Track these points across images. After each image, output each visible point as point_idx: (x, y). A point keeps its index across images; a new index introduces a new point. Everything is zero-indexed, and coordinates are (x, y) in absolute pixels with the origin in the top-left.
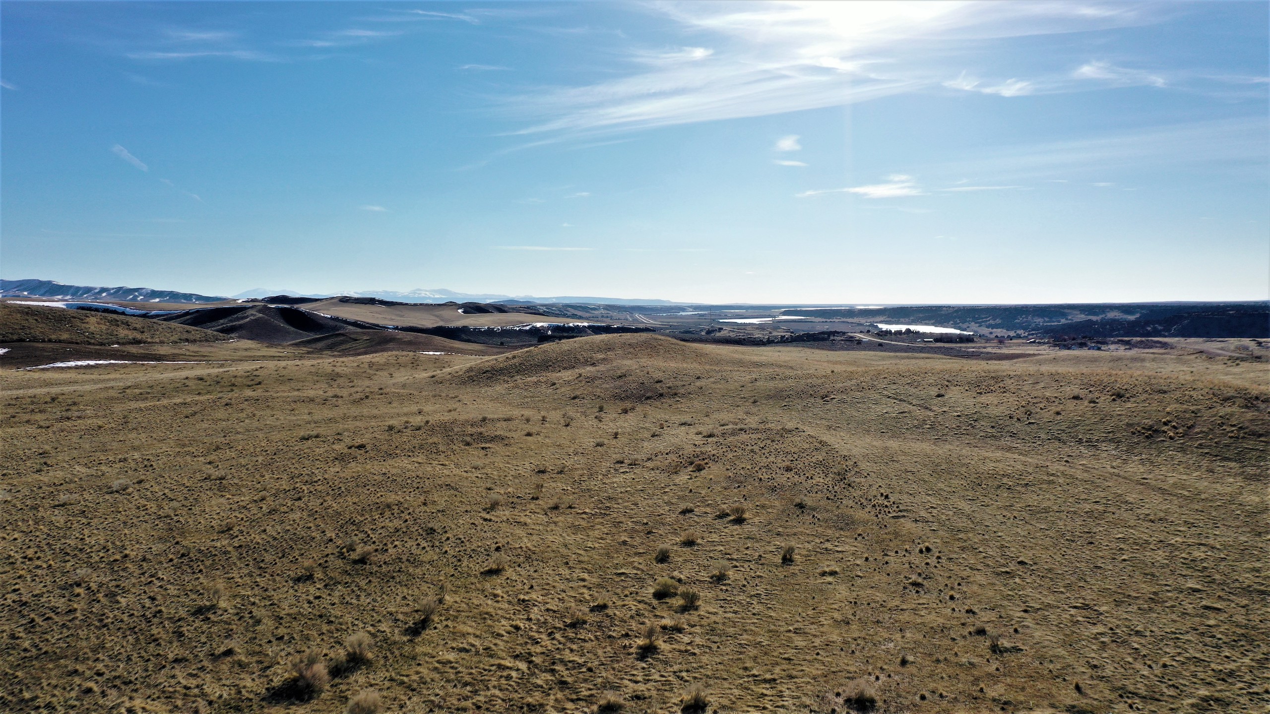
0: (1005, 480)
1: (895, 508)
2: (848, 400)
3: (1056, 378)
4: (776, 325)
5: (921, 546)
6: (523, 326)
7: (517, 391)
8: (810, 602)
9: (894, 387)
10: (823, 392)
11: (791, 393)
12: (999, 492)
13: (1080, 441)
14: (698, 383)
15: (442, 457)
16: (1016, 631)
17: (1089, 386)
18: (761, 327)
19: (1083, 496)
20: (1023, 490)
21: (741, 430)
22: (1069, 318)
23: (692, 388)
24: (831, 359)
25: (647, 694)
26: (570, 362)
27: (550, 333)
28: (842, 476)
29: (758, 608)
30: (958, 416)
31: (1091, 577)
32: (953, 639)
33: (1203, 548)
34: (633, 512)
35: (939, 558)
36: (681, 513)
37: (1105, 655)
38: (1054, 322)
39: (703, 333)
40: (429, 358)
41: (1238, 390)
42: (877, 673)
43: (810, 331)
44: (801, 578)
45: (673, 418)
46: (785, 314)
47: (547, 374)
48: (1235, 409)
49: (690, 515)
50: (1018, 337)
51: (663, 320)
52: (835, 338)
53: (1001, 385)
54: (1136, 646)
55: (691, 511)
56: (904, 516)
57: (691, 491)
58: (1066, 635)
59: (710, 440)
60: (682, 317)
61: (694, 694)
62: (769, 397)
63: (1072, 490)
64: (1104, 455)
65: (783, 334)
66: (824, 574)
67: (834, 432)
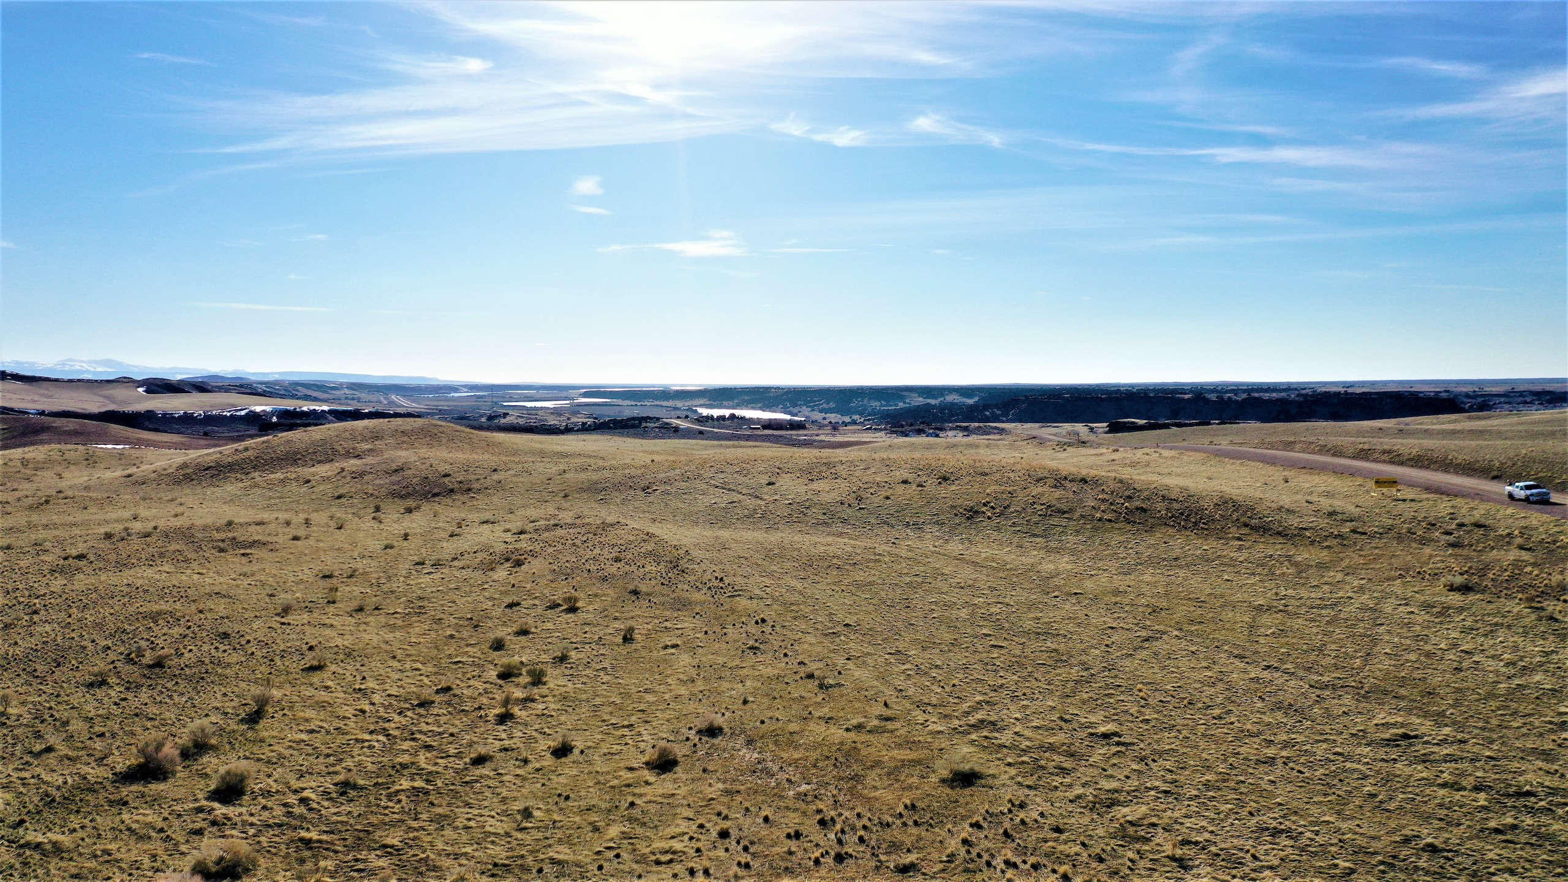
0: (835, 561)
1: (730, 589)
2: (673, 491)
3: (887, 464)
4: (576, 409)
5: (757, 618)
6: (237, 411)
7: (258, 491)
8: (656, 670)
9: (722, 476)
10: (643, 484)
11: (607, 485)
12: (828, 571)
13: (908, 524)
14: (495, 477)
15: (194, 565)
16: (840, 673)
17: (917, 470)
18: (557, 412)
19: (905, 571)
20: (851, 568)
21: (556, 525)
22: (907, 401)
23: (488, 483)
24: (647, 449)
25: (514, 746)
26: (326, 454)
27: (275, 419)
28: (675, 564)
29: (606, 678)
30: (790, 504)
31: (905, 632)
32: (787, 683)
33: (999, 606)
34: (453, 609)
35: (773, 626)
36: (506, 607)
37: (909, 682)
38: (891, 406)
39: (483, 420)
40: (110, 454)
41: (1052, 471)
42: (723, 711)
43: (618, 416)
44: (644, 653)
45: (471, 517)
46: (585, 395)
47: (297, 470)
48: (1046, 489)
49: (518, 608)
50: (854, 423)
51: (428, 403)
52: (648, 424)
53: (833, 471)
54: (934, 675)
55: (518, 604)
56: (740, 595)
57: (513, 586)
58: (880, 672)
59: (522, 536)
60: (453, 399)
61: (561, 739)
62: (582, 490)
63: (896, 567)
64: (929, 536)
65: (585, 420)
66: (666, 647)
67: (660, 525)
